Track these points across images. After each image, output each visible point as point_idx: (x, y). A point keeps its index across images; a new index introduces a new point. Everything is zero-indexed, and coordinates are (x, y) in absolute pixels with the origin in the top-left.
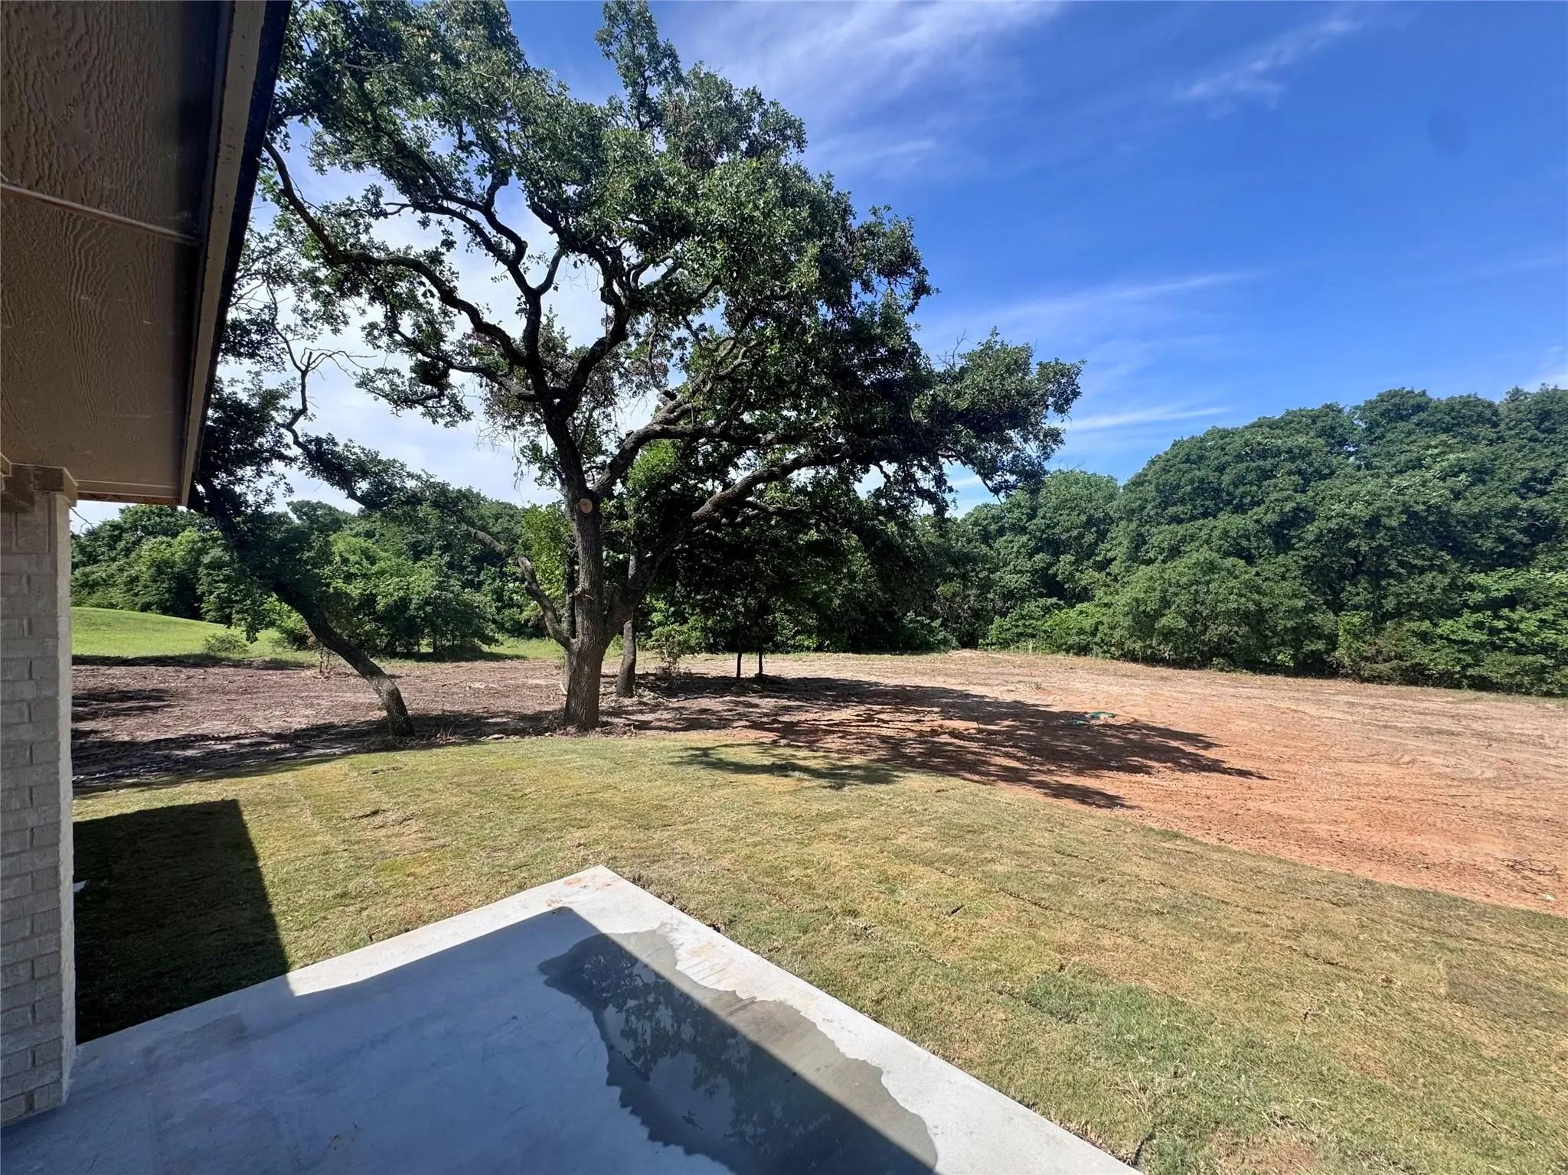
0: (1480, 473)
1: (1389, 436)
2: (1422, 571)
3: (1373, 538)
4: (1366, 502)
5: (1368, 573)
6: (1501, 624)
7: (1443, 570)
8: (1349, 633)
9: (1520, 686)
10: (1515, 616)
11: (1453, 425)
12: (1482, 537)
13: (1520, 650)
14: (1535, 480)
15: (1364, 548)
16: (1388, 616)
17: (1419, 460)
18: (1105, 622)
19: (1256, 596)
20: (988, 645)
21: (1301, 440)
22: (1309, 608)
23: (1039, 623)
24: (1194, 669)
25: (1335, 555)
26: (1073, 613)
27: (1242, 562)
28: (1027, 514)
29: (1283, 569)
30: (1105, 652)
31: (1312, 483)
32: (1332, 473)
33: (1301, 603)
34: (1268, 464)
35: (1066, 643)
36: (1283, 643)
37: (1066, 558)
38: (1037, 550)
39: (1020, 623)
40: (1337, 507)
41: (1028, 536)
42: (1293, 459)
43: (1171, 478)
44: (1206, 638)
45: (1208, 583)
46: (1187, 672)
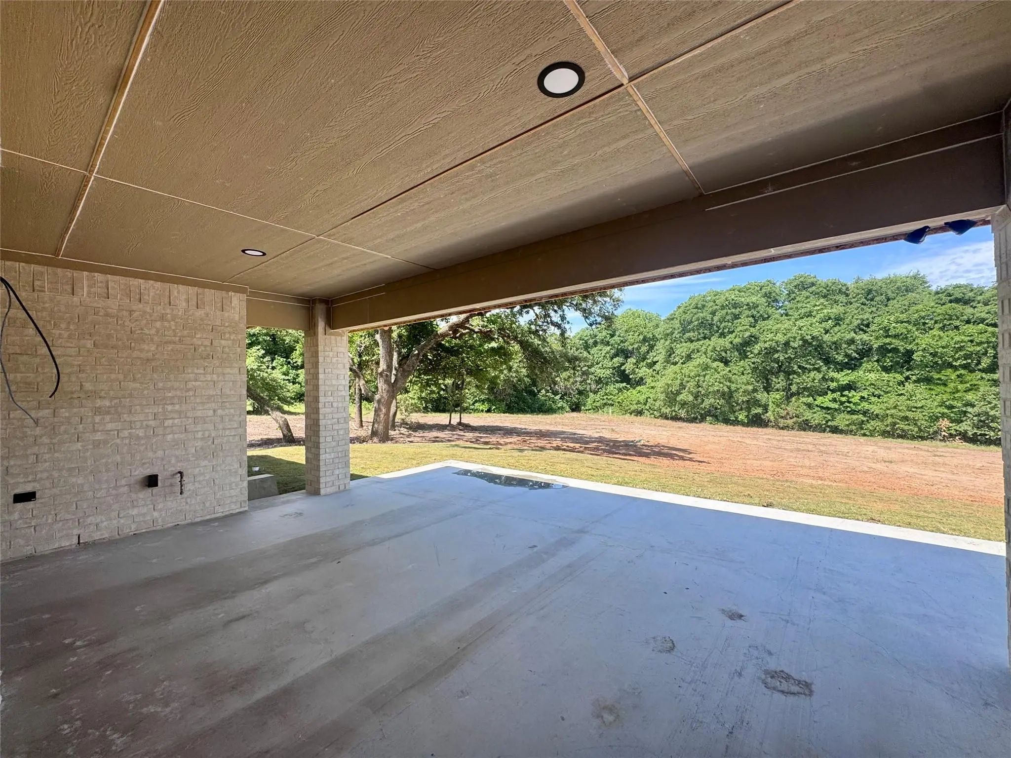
0: (838, 320)
1: (798, 299)
2: (810, 371)
3: (786, 353)
4: (783, 333)
5: (785, 372)
6: (844, 399)
7: (818, 370)
8: (774, 404)
9: (851, 431)
10: (850, 395)
11: (828, 294)
12: (837, 354)
13: (852, 412)
14: (863, 325)
15: (782, 358)
16: (793, 395)
17: (810, 312)
18: (651, 397)
19: (728, 384)
20: (586, 410)
21: (754, 299)
22: (755, 390)
23: (616, 397)
24: (697, 423)
25: (768, 362)
26: (634, 392)
27: (722, 365)
28: (610, 334)
29: (742, 369)
30: (651, 414)
31: (759, 322)
32: (769, 317)
33: (750, 388)
34: (737, 311)
35: (630, 409)
36: (741, 409)
37: (632, 360)
38: (616, 355)
39: (605, 397)
40: (770, 336)
41: (610, 347)
42: (749, 309)
43: (688, 317)
44: (703, 406)
45: (704, 376)
46: (694, 425)
